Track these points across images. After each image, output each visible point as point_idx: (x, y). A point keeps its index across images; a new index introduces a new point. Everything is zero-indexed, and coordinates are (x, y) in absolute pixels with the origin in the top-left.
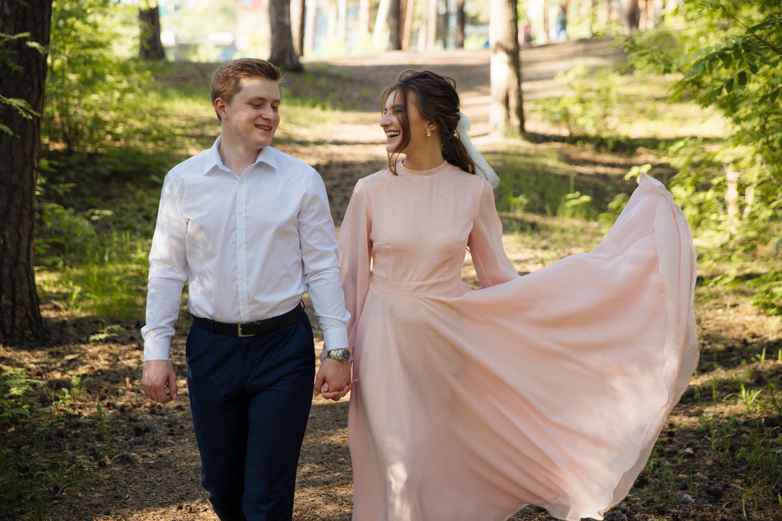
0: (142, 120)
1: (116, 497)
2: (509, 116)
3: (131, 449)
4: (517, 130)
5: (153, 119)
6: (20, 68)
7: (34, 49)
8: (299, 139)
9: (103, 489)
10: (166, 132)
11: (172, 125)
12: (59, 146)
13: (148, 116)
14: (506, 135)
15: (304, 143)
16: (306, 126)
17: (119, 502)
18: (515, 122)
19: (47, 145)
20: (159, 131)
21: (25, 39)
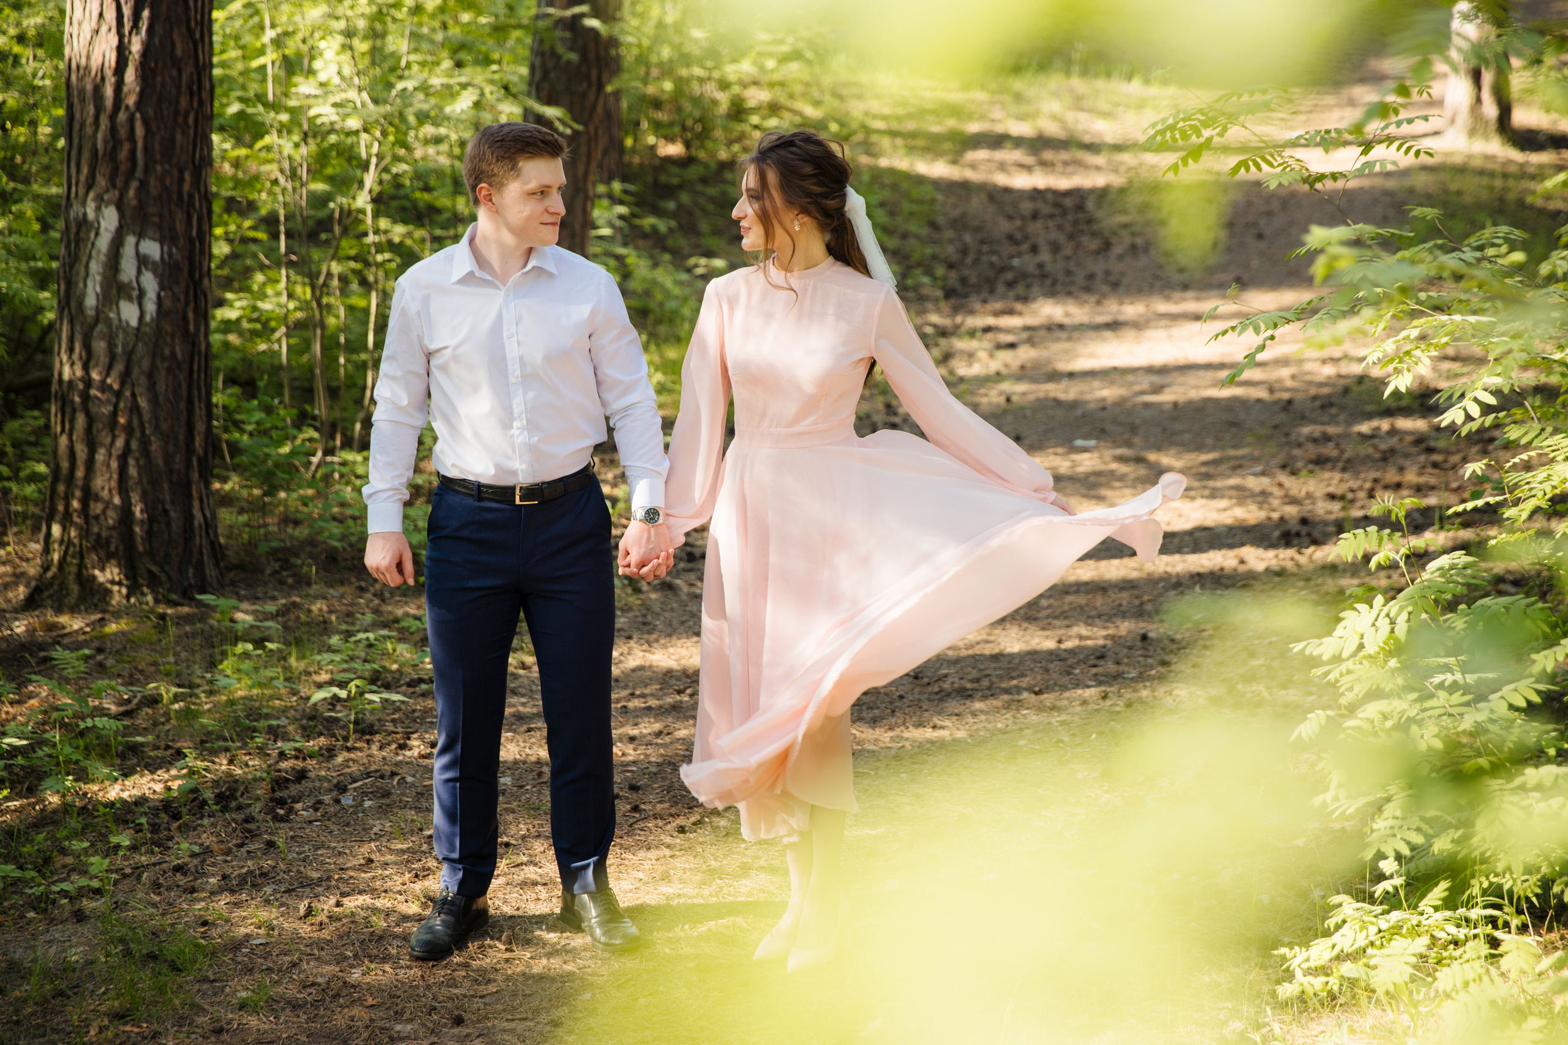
0: (817, 103)
1: (644, 624)
2: (1479, 100)
3: (678, 575)
4: (1493, 126)
5: (836, 103)
6: (573, 57)
7: (593, 31)
8: (1087, 139)
9: (631, 614)
10: (854, 125)
11: (867, 114)
12: (674, 149)
13: (827, 98)
14: (1472, 133)
15: (1092, 148)
16: (1106, 115)
17: (646, 628)
18: (1491, 110)
19: (653, 148)
20: (842, 124)
21: (583, 15)
